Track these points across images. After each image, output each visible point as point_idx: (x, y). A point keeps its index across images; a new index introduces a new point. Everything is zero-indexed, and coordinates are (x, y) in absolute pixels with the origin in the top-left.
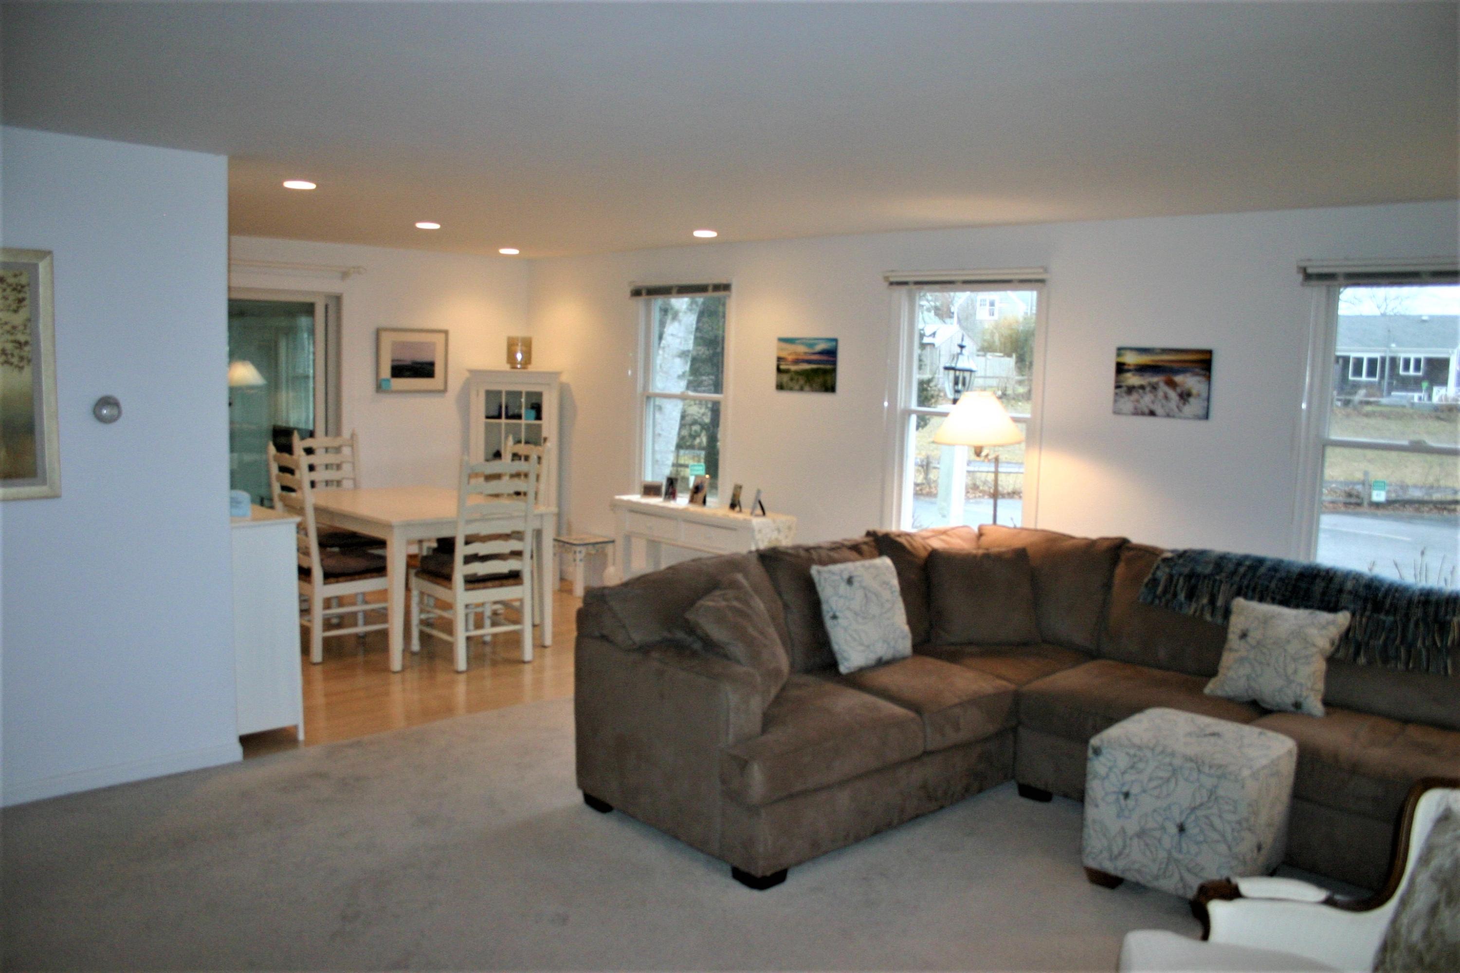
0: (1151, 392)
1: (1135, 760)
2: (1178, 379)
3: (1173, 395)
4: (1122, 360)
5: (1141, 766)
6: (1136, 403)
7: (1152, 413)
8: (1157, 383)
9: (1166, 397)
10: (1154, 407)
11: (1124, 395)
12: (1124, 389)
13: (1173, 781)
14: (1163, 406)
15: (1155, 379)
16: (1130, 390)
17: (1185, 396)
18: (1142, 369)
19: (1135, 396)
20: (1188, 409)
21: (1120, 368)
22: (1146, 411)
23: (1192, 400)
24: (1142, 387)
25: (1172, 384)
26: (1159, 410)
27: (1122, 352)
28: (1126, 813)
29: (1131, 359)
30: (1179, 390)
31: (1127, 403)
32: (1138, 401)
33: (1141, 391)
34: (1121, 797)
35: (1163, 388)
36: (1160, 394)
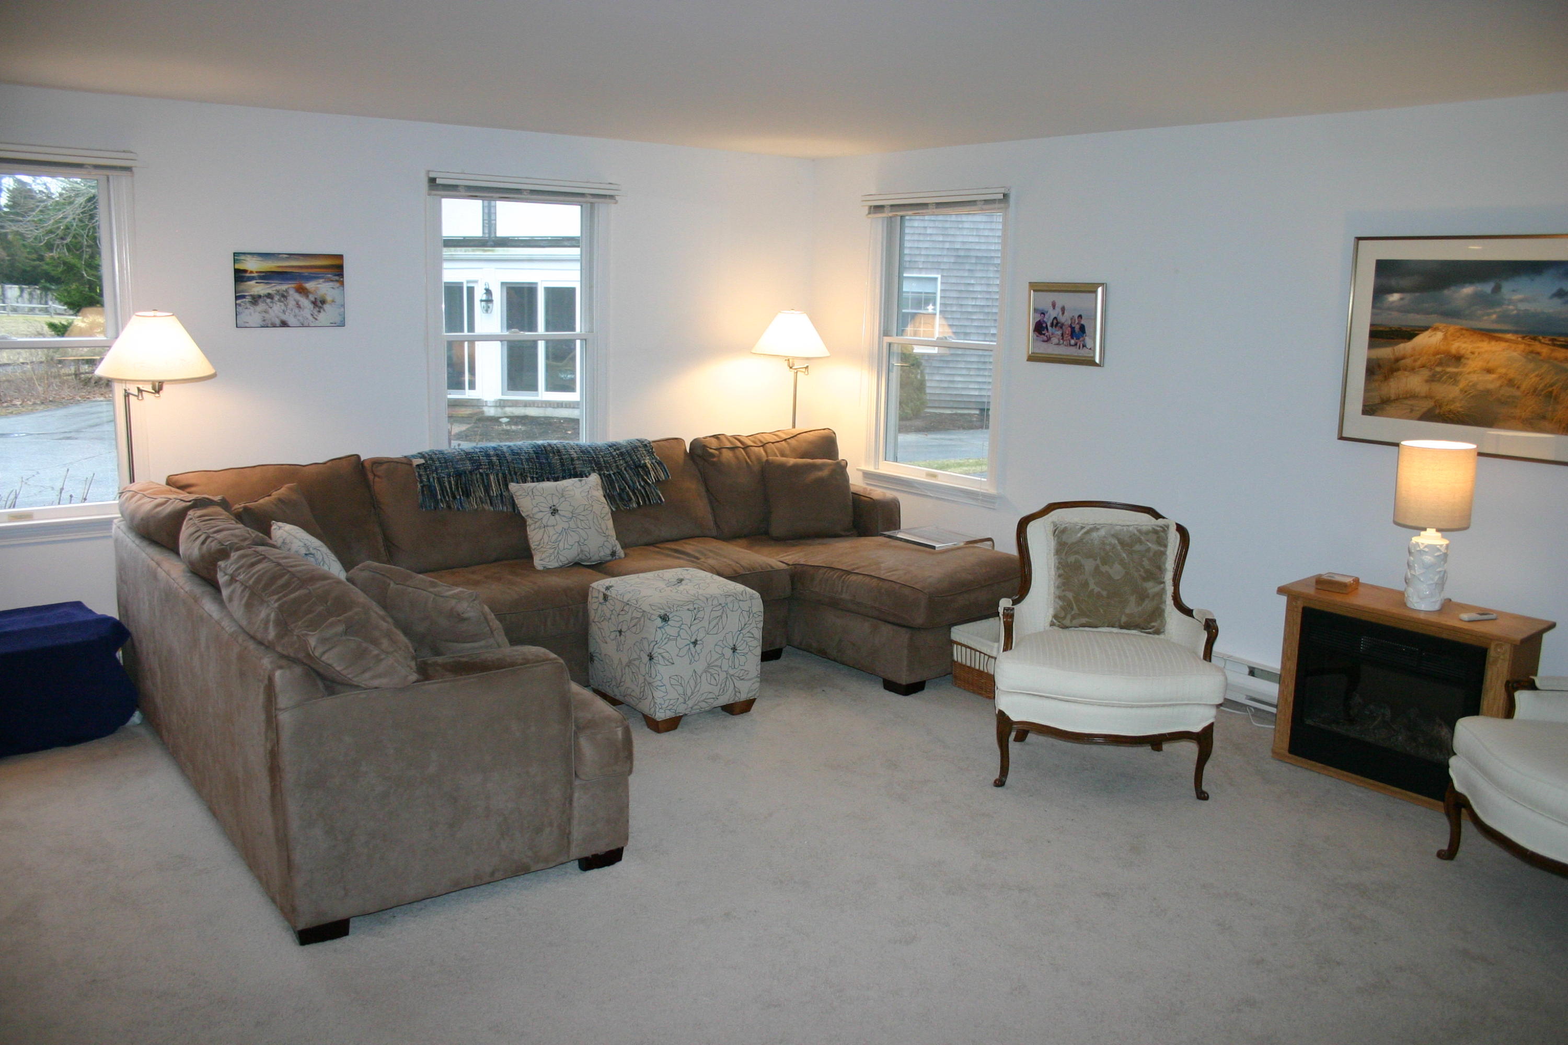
0: (280, 301)
1: (695, 611)
2: (310, 285)
3: (305, 302)
4: (240, 266)
5: (700, 615)
6: (264, 314)
7: (284, 324)
8: (286, 291)
9: (298, 306)
10: (284, 317)
11: (248, 305)
12: (248, 299)
13: (724, 615)
14: (295, 316)
15: (284, 287)
16: (256, 300)
17: (319, 304)
18: (267, 276)
19: (261, 306)
20: (322, 317)
21: (240, 276)
22: (278, 322)
23: (326, 307)
24: (269, 296)
25: (302, 291)
26: (291, 320)
27: (242, 257)
28: (697, 658)
29: (252, 265)
30: (312, 298)
31: (253, 315)
32: (266, 312)
33: (268, 300)
34: (692, 646)
35: (294, 296)
36: (291, 303)
